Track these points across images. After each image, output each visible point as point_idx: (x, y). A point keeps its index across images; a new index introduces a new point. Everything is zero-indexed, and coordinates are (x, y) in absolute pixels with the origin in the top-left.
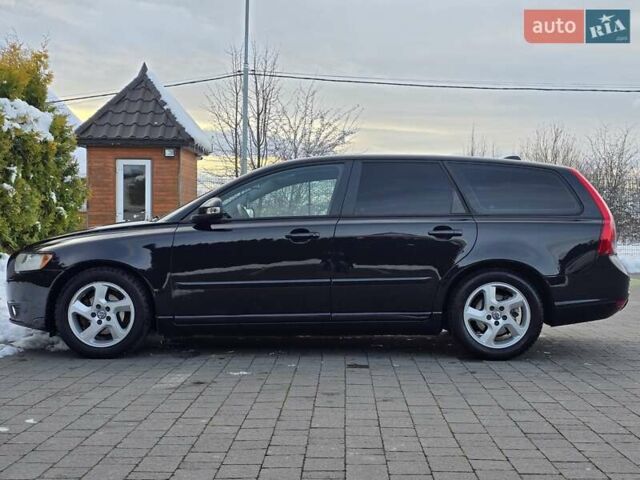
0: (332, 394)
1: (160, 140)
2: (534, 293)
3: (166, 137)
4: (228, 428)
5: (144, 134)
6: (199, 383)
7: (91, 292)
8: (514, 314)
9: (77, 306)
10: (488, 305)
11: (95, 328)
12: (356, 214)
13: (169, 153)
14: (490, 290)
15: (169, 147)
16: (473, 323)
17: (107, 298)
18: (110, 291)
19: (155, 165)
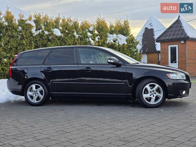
5: (175, 37)
13: (182, 42)
19: (179, 46)
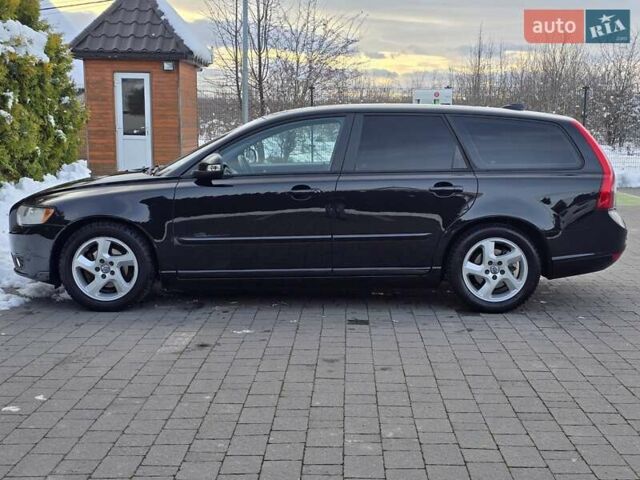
0: (332, 361)
1: (159, 52)
2: (532, 247)
3: (165, 50)
4: (231, 406)
5: (142, 46)
6: (203, 346)
7: (94, 247)
8: (512, 268)
9: (80, 261)
10: (486, 261)
11: (99, 281)
12: (357, 169)
13: (167, 66)
14: (488, 245)
15: (168, 61)
16: (472, 277)
17: (110, 253)
18: (113, 246)
19: (154, 79)
